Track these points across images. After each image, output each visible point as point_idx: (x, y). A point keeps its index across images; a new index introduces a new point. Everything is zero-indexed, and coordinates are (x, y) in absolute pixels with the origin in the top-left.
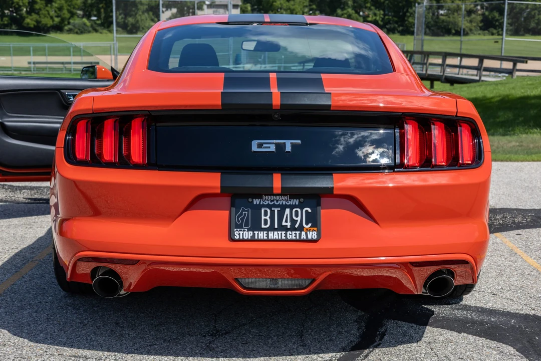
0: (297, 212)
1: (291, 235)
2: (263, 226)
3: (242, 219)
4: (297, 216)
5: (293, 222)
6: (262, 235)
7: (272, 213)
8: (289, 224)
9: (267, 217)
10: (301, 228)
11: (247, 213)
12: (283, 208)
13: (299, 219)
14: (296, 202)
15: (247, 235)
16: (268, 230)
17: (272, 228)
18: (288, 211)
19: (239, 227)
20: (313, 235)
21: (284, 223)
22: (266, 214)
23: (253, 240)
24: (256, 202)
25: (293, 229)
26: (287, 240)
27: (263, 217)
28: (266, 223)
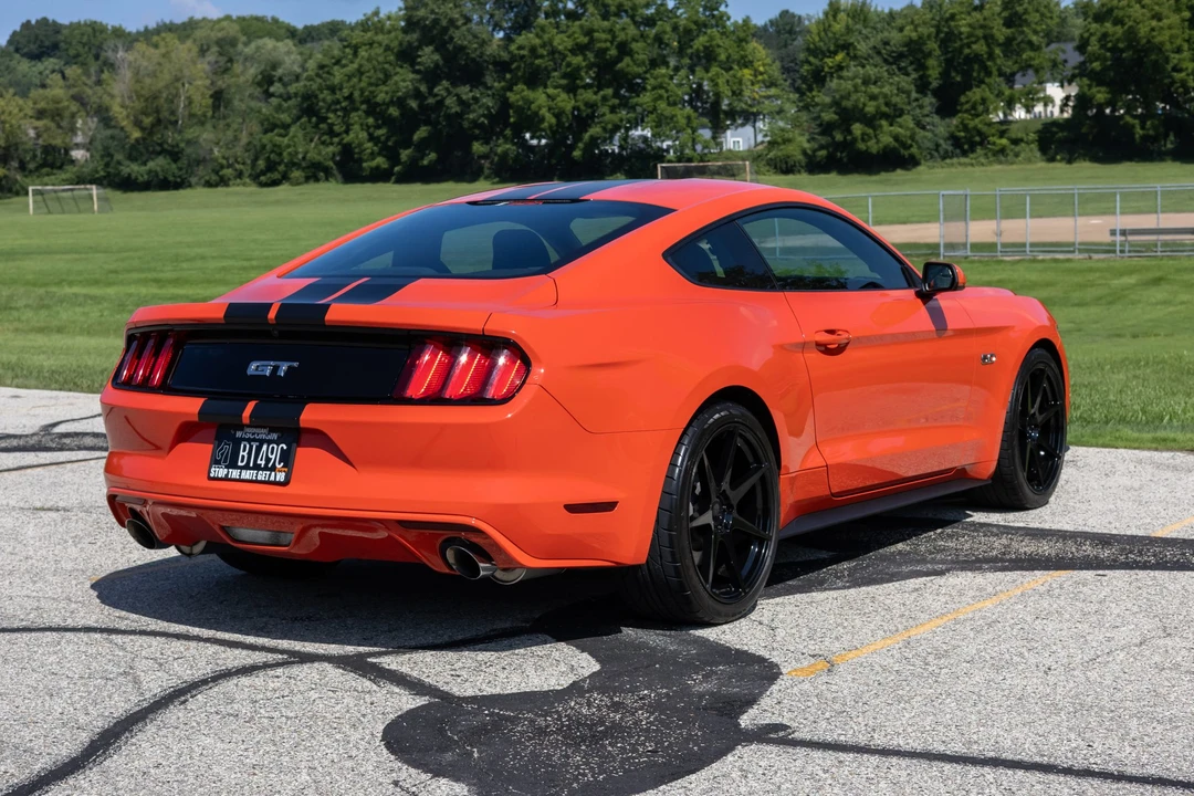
0: (273, 448)
1: (262, 476)
2: (240, 464)
3: (222, 455)
4: (272, 453)
5: (268, 460)
6: (235, 474)
7: (251, 447)
8: (263, 463)
9: (245, 454)
10: (273, 468)
11: (228, 448)
12: (262, 442)
13: (273, 457)
14: (274, 436)
15: (222, 472)
16: (242, 468)
17: (247, 467)
18: (265, 447)
19: (217, 462)
20: (281, 477)
21: (259, 462)
22: (244, 451)
23: (226, 479)
24: (239, 434)
25: (266, 468)
26: (257, 482)
27: (241, 453)
28: (242, 461)
